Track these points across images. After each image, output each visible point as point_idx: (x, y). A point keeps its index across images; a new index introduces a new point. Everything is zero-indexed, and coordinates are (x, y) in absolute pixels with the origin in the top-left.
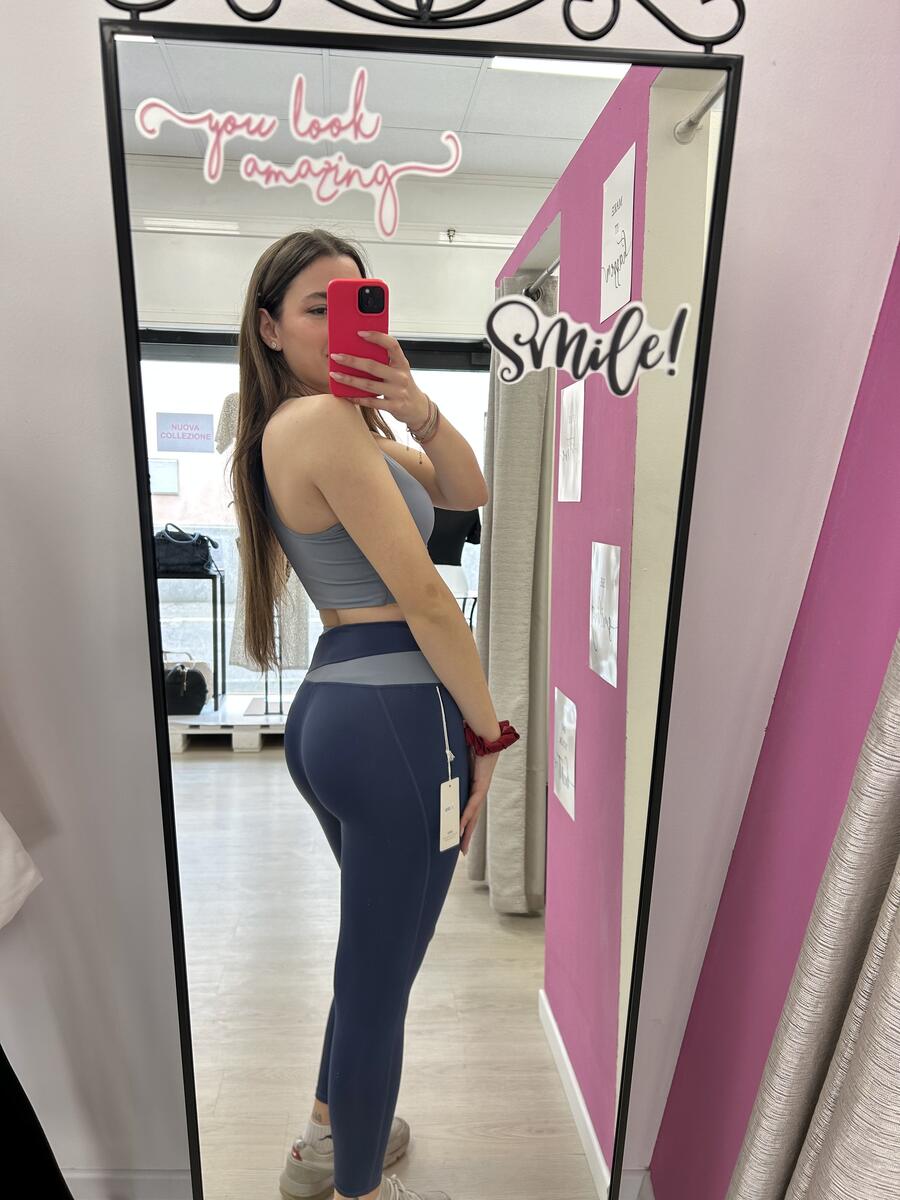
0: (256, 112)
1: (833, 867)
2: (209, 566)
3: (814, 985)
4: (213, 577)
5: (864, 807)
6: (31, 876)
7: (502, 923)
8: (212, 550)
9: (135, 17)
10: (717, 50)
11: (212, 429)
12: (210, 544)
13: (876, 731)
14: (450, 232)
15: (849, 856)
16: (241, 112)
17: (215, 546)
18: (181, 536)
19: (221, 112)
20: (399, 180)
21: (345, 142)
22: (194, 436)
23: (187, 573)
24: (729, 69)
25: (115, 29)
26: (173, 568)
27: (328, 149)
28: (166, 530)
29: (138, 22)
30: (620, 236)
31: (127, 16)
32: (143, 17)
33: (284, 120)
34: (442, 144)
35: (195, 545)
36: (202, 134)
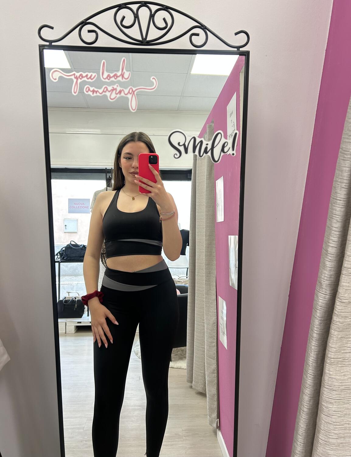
0: (90, 72)
1: (310, 340)
3: (308, 392)
5: (318, 314)
6: (6, 358)
9: (50, 44)
11: (90, 204)
13: (319, 284)
15: (315, 335)
16: (84, 72)
18: (76, 245)
19: (78, 72)
20: (137, 93)
21: (119, 81)
22: (82, 207)
24: (245, 55)
25: (43, 48)
26: (72, 258)
27: (113, 83)
28: (71, 244)
29: (51, 45)
30: (233, 124)
31: (48, 44)
32: (53, 44)
33: (99, 75)
34: (151, 81)
35: (81, 249)
36: (72, 80)
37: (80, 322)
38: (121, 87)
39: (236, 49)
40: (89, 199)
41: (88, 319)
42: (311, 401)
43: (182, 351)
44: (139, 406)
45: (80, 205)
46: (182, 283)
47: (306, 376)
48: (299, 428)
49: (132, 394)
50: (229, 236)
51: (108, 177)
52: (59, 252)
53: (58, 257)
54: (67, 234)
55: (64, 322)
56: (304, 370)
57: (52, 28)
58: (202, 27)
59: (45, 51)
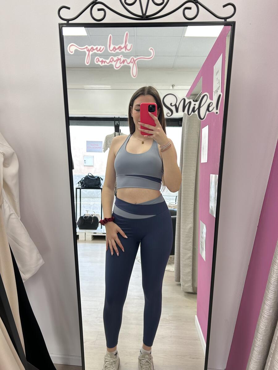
0: (99, 45)
1: (273, 265)
2: (100, 185)
3: (269, 303)
4: (101, 189)
6: (41, 262)
7: (185, 295)
8: (101, 181)
10: (228, 20)
11: (102, 145)
12: (101, 179)
14: (173, 86)
16: (95, 46)
17: (102, 180)
18: (92, 177)
19: (90, 46)
20: (137, 62)
21: (123, 52)
23: (94, 187)
24: (231, 25)
25: (62, 26)
26: (90, 186)
27: (118, 54)
28: (88, 175)
29: (69, 23)
30: (218, 81)
31: (65, 22)
32: (70, 22)
33: (106, 47)
34: (149, 51)
35: (96, 179)
36: (85, 52)
37: (96, 233)
38: (124, 57)
39: (223, 20)
40: (102, 142)
41: (101, 231)
42: (271, 310)
43: (171, 258)
44: (138, 296)
45: (96, 146)
46: (172, 207)
47: (268, 291)
48: (259, 329)
49: (132, 287)
50: (211, 175)
51: (116, 124)
52: (80, 181)
53: (79, 185)
54: (86, 167)
55: (84, 232)
56: (267, 287)
57: (69, 8)
58: (194, 2)
59: (64, 28)
